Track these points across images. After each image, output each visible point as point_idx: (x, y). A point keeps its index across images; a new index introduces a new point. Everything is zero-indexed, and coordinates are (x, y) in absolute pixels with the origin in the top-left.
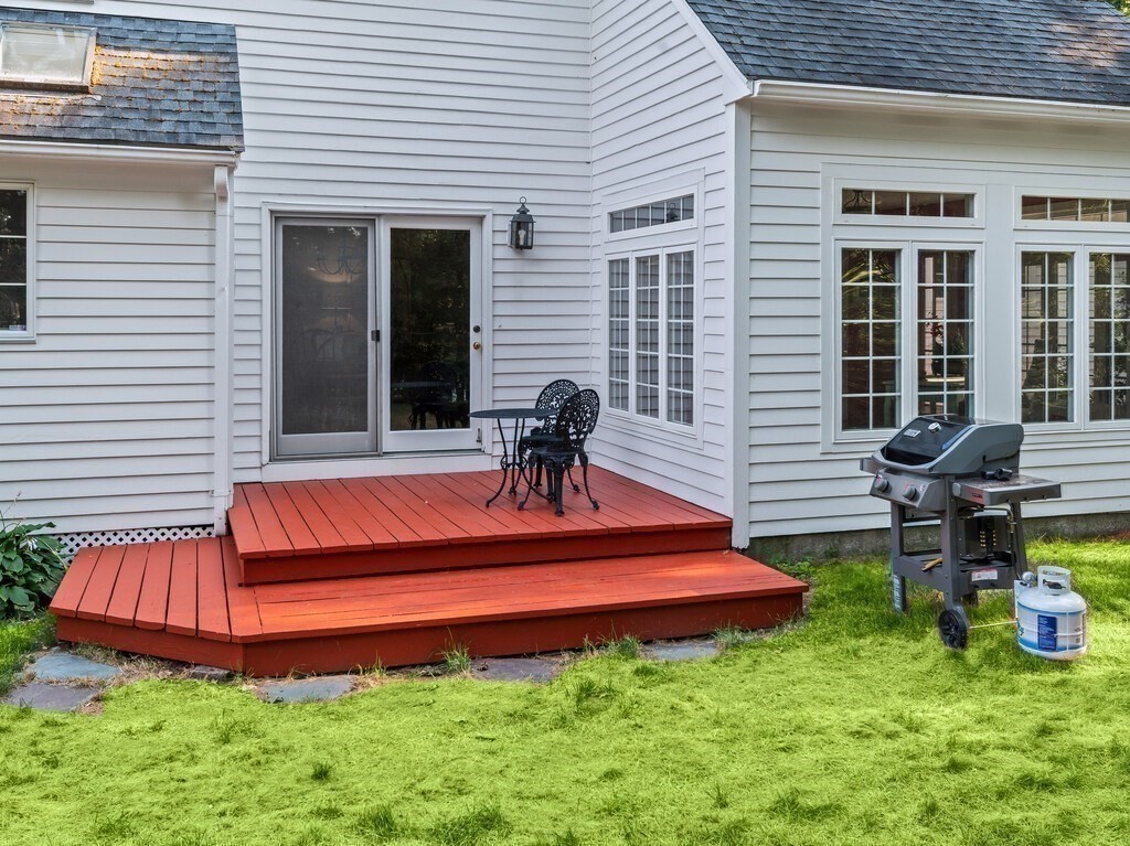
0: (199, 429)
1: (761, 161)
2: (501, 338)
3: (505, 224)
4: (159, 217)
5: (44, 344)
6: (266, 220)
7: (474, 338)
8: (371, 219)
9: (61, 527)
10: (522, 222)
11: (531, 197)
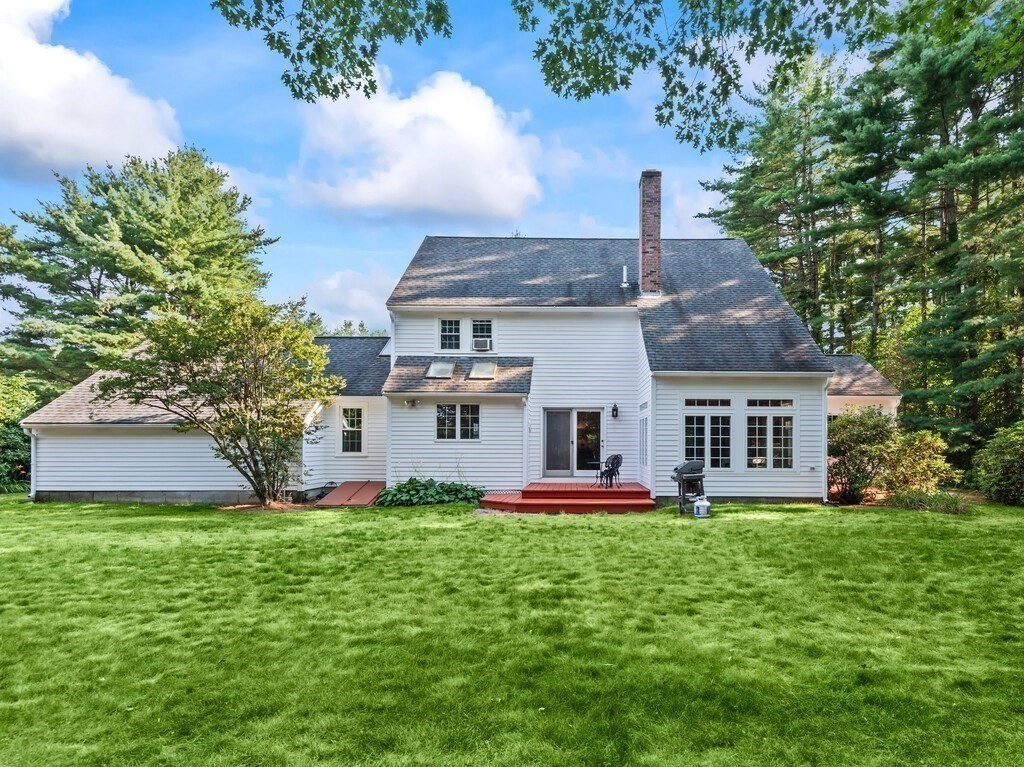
0: (519, 465)
1: (659, 392)
2: (609, 444)
3: (611, 410)
4: (509, 411)
5: (483, 442)
6: (542, 410)
7: (602, 444)
8: (571, 409)
9: (486, 489)
10: (615, 410)
11: (617, 401)
